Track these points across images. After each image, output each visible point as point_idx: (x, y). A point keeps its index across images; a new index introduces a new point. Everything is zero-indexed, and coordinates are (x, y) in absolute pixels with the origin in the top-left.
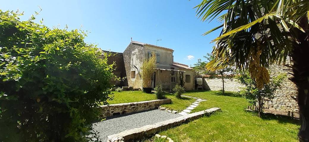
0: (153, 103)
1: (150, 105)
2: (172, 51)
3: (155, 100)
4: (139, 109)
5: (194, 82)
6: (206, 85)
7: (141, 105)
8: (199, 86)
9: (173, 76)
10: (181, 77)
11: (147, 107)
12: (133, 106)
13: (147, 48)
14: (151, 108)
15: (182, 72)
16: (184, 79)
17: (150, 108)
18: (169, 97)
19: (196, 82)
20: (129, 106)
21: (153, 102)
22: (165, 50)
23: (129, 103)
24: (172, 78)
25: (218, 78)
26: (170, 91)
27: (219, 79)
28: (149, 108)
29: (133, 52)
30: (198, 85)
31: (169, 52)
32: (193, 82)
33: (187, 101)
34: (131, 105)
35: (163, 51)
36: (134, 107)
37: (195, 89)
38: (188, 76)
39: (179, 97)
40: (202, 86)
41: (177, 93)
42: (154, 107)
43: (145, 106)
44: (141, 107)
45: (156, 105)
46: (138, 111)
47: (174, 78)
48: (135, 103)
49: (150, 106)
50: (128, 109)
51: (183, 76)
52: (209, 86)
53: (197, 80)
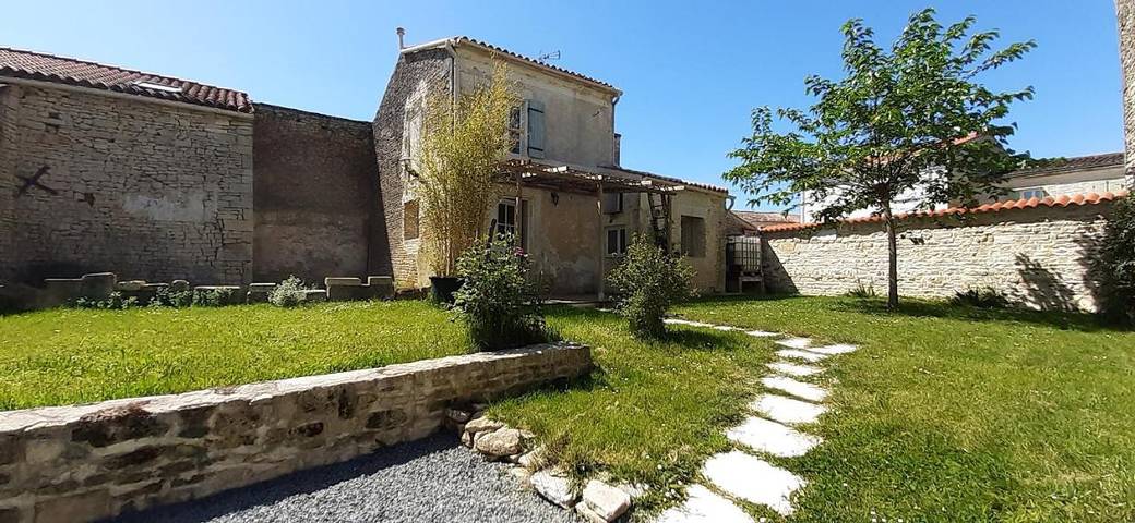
0: (407, 386)
1: (375, 408)
2: (612, 95)
3: (440, 363)
4: (229, 466)
5: (724, 253)
6: (777, 270)
7: (255, 418)
8: (748, 274)
9: (620, 221)
10: (661, 224)
11: (338, 429)
12: (130, 446)
13: (469, 65)
14: (392, 436)
15: (663, 194)
16: (676, 234)
17: (380, 433)
18: (575, 331)
19: (730, 253)
20: (41, 454)
21: (413, 377)
22: (572, 85)
23: (71, 414)
24: (612, 235)
25: (839, 235)
26: (601, 296)
27: (845, 239)
28: (358, 439)
29: (408, 106)
30: (740, 268)
31: (595, 99)
32: (719, 253)
33: (716, 358)
34: (89, 433)
35: (565, 92)
36: (146, 455)
37: (727, 291)
38: (691, 223)
39: (651, 329)
40: (758, 274)
41: (640, 297)
42: (426, 425)
43: (315, 430)
44: (249, 441)
45: (447, 404)
46: (206, 489)
47: (623, 232)
48: (159, 405)
49: (375, 420)
50: (44, 488)
51: (667, 215)
52: (791, 273)
53: (738, 247)
